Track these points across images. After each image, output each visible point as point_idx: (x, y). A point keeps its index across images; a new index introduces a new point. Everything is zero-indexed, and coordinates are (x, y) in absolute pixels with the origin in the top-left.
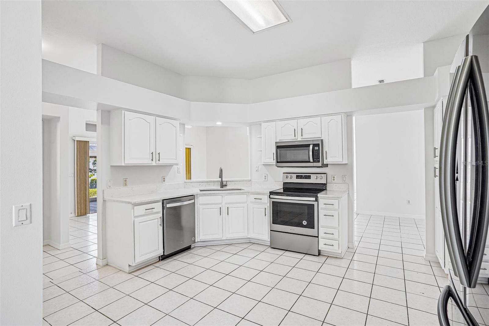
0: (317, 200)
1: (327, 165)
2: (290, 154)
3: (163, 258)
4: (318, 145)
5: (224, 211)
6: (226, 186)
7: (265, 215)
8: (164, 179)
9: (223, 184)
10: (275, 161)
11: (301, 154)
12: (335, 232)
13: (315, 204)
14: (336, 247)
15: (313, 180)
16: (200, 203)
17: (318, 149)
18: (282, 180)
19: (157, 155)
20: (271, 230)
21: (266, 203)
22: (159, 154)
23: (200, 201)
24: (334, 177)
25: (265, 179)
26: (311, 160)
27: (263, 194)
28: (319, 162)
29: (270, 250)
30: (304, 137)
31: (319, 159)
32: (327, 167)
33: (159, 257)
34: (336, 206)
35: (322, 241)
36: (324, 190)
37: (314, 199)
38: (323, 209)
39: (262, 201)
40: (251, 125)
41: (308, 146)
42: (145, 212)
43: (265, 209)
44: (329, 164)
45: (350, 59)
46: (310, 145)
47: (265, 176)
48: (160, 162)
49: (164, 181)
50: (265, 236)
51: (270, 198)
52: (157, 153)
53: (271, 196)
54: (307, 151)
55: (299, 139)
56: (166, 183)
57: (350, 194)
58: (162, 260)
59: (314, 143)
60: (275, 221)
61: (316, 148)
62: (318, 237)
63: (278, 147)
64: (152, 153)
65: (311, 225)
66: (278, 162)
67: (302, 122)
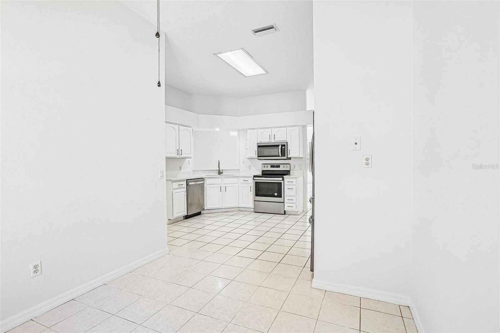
0: (283, 180)
1: (290, 159)
2: (266, 151)
3: (187, 217)
4: (284, 145)
5: (223, 189)
6: (222, 173)
7: (251, 191)
8: (181, 167)
9: (220, 172)
10: (257, 156)
11: (274, 151)
12: (294, 198)
13: (282, 182)
14: (294, 208)
15: (282, 168)
16: (207, 183)
17: (284, 148)
18: (261, 169)
19: (180, 151)
20: (254, 201)
21: (251, 184)
22: (181, 150)
23: (207, 182)
24: (295, 166)
25: (249, 168)
26: (280, 155)
27: (249, 177)
28: (285, 156)
29: (254, 213)
30: (275, 140)
31: (285, 154)
32: (291, 159)
33: (184, 216)
34: (294, 183)
35: (286, 205)
36: (288, 174)
37: (281, 179)
38: (287, 185)
39: (249, 182)
40: (239, 131)
41: (278, 146)
42: (178, 187)
43: (251, 187)
44: (292, 158)
45: (305, 90)
46: (279, 145)
47: (249, 167)
48: (182, 156)
49: (181, 169)
50: (251, 204)
51: (254, 179)
52: (180, 149)
53: (255, 178)
54: (278, 149)
55: (273, 141)
56: (182, 171)
57: (305, 176)
58: (186, 219)
59: (282, 144)
60: (257, 195)
61: (283, 147)
62: (284, 202)
63: (259, 146)
64: (178, 150)
65: (280, 196)
66: (259, 156)
67: (275, 130)
